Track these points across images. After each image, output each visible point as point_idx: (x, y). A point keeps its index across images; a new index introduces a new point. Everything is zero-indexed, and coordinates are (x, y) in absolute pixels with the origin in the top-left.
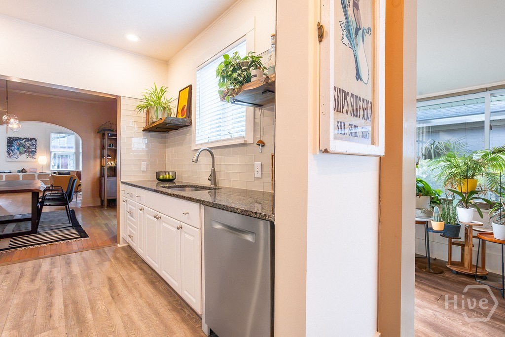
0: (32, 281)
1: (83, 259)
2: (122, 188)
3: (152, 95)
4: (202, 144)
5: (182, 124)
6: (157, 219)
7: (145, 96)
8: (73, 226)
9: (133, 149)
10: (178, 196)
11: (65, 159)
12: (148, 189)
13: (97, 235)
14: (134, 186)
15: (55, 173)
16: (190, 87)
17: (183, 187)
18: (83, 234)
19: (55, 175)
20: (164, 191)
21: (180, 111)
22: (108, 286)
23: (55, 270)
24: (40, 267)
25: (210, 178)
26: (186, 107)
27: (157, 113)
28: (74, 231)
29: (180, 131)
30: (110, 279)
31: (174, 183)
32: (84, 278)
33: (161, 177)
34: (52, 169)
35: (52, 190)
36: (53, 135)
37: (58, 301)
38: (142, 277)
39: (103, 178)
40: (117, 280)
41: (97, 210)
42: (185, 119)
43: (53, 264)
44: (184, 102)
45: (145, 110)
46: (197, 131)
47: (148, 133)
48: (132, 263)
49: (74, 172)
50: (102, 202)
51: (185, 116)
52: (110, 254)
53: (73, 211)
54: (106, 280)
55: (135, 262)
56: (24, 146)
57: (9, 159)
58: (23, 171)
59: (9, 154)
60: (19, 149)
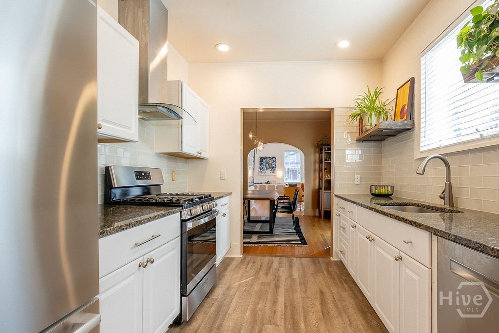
0: (267, 274)
1: (302, 264)
2: (335, 200)
3: (366, 101)
4: (430, 150)
5: (401, 128)
6: (370, 241)
7: (358, 104)
8: (296, 232)
9: (347, 161)
10: (397, 218)
11: (294, 173)
12: (361, 205)
13: (313, 244)
14: (347, 200)
15: (287, 185)
16: (412, 80)
17: (403, 205)
18: (303, 242)
19: (287, 186)
20: (379, 209)
21: (398, 113)
22: (319, 299)
23: (281, 269)
24: (272, 263)
25: (442, 196)
26: (406, 107)
27: (371, 119)
28: (297, 237)
29: (399, 137)
30: (322, 292)
31: (392, 199)
32: (301, 284)
33: (376, 192)
34: (285, 181)
35: (284, 199)
36: (286, 154)
37: (281, 299)
38: (352, 301)
39: (321, 190)
40: (328, 295)
41: (316, 220)
42: (406, 122)
43: (280, 263)
44: (404, 101)
45: (358, 118)
46: (422, 135)
47: (361, 143)
48: (343, 281)
49: (299, 183)
50: (320, 212)
51: (405, 118)
52: (323, 266)
53: (297, 218)
54: (318, 294)
55: (346, 281)
56: (268, 163)
57: (260, 174)
58: (268, 183)
59: (261, 170)
60: (266, 165)
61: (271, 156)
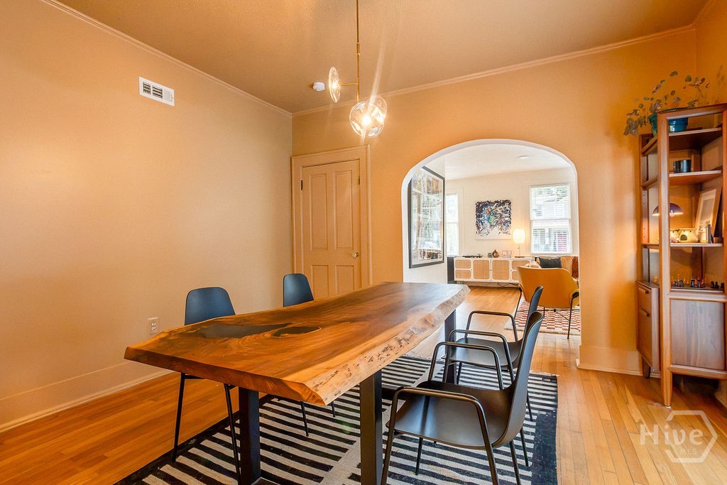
11: (562, 235)
15: (535, 259)
34: (531, 251)
36: (533, 191)
56: (495, 214)
57: (478, 237)
58: (494, 254)
59: (479, 228)
60: (489, 218)
61: (501, 198)
